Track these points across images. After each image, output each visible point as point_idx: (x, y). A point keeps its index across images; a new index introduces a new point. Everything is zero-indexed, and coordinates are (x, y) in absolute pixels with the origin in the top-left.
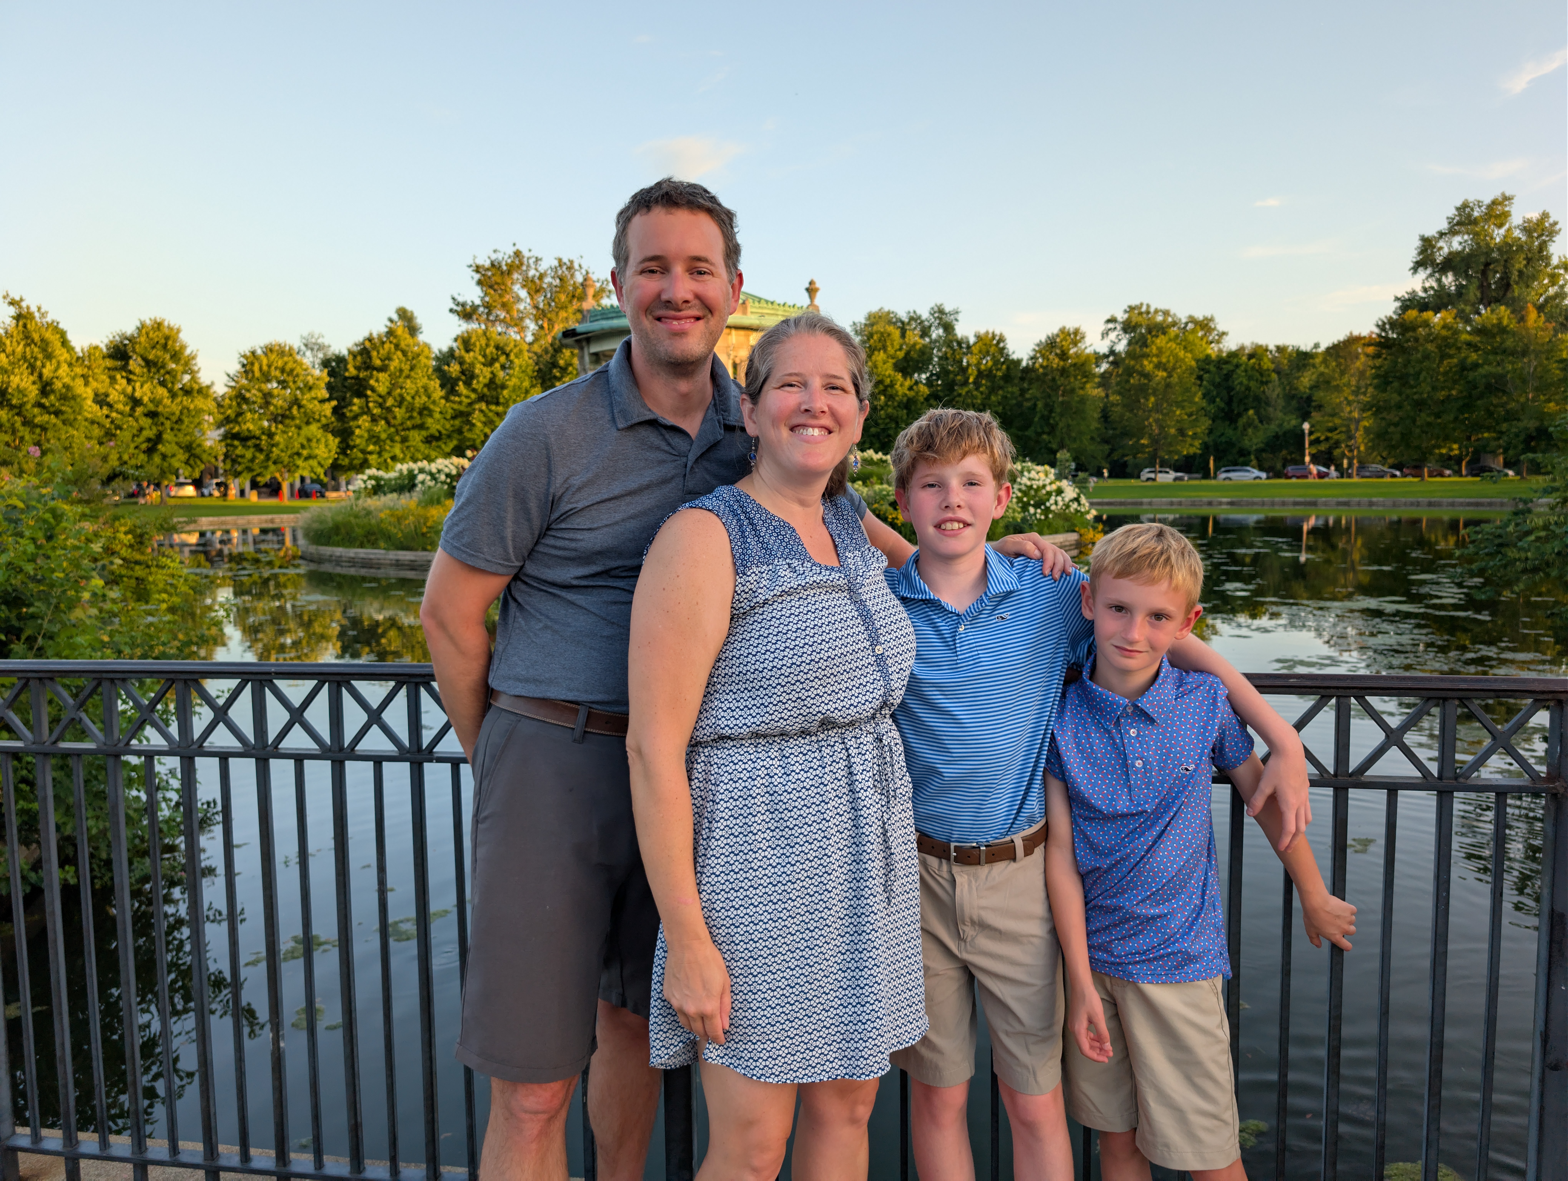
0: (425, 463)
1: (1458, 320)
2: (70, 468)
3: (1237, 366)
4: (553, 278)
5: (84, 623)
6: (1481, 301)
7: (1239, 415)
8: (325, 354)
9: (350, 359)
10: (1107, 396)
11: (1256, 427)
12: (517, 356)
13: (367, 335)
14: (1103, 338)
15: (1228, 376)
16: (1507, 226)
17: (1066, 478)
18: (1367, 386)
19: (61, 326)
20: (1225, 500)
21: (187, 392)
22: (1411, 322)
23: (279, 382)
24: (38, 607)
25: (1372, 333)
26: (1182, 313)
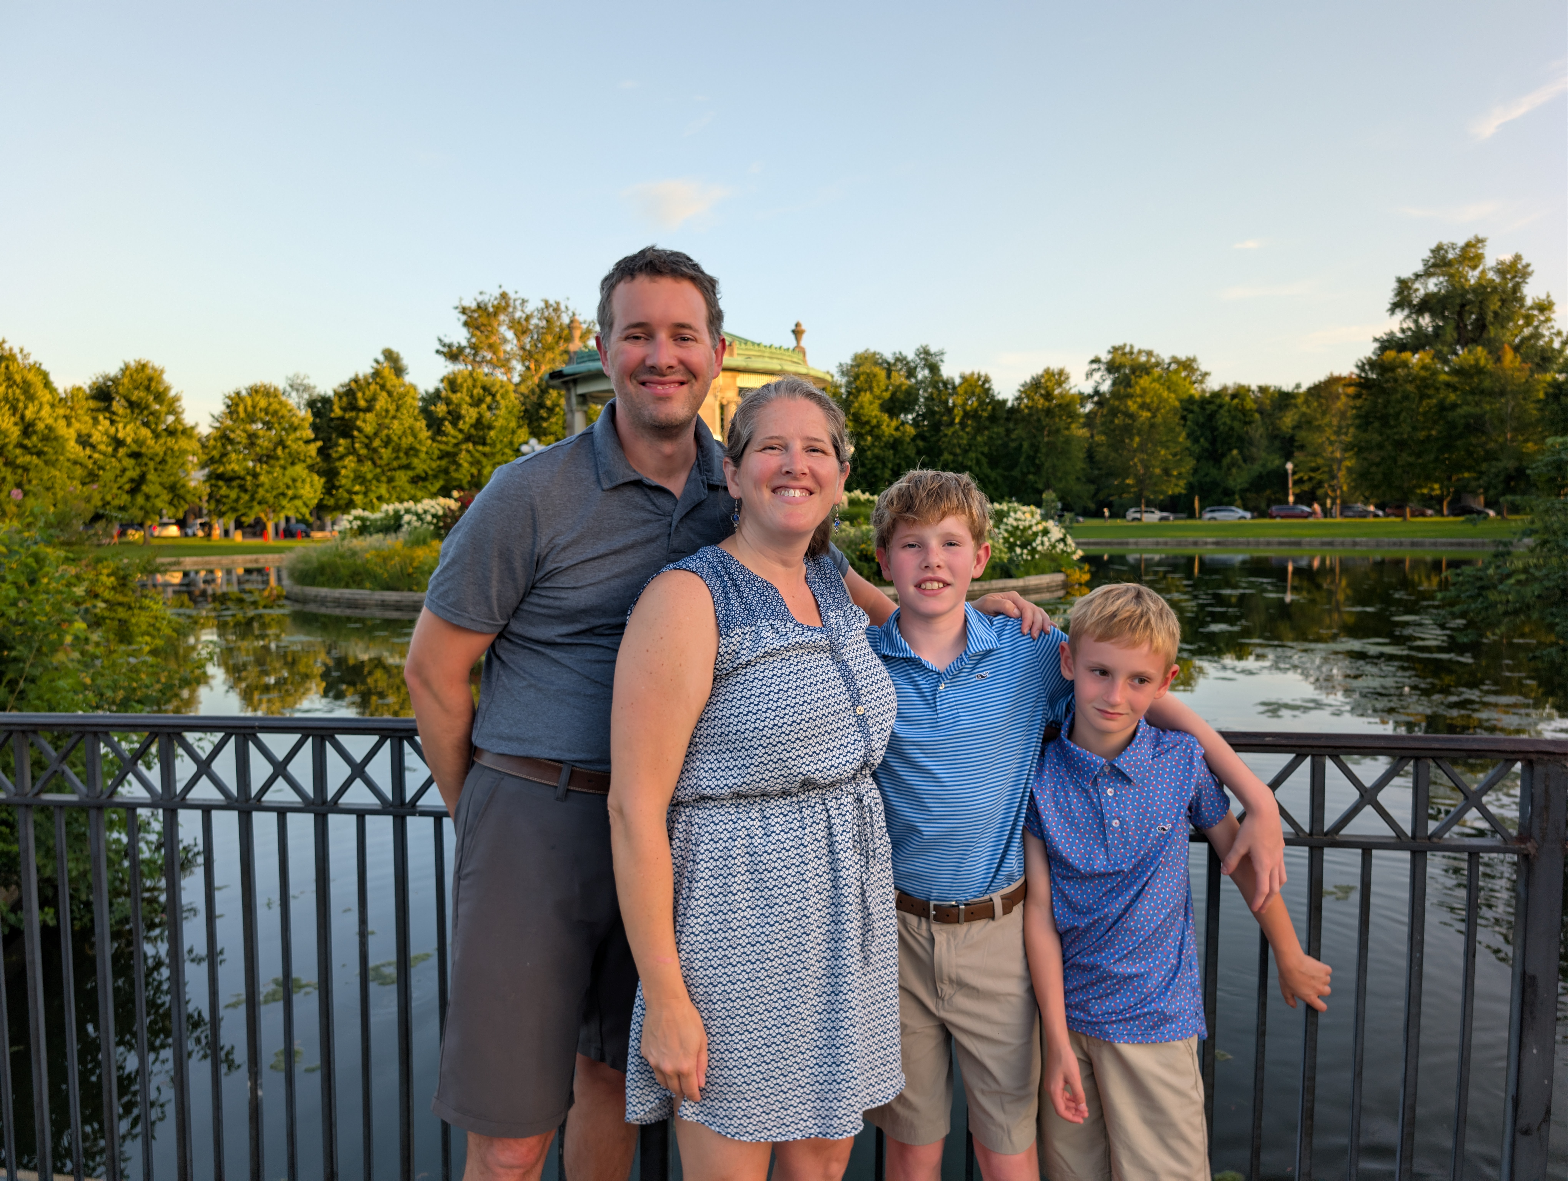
0: (411, 503)
1: (1436, 360)
2: (52, 509)
3: (1221, 406)
4: (540, 319)
5: (67, 667)
6: (1458, 342)
7: (1223, 455)
8: (310, 395)
9: (336, 400)
10: (1092, 436)
11: (1239, 467)
12: (503, 397)
13: (352, 375)
14: (1087, 378)
15: (1212, 416)
16: (1480, 268)
17: (1052, 518)
18: (1348, 426)
19: (43, 367)
20: (1210, 540)
21: (171, 432)
22: (1390, 363)
23: (264, 423)
24: (20, 650)
25: (1352, 373)
26: (1165, 353)
